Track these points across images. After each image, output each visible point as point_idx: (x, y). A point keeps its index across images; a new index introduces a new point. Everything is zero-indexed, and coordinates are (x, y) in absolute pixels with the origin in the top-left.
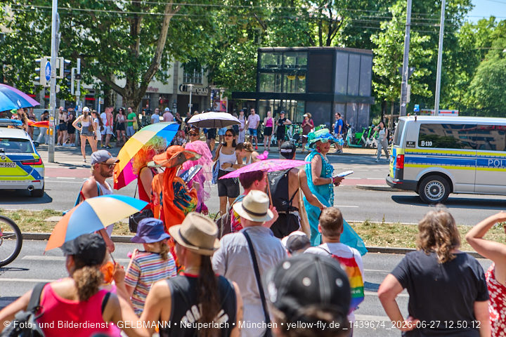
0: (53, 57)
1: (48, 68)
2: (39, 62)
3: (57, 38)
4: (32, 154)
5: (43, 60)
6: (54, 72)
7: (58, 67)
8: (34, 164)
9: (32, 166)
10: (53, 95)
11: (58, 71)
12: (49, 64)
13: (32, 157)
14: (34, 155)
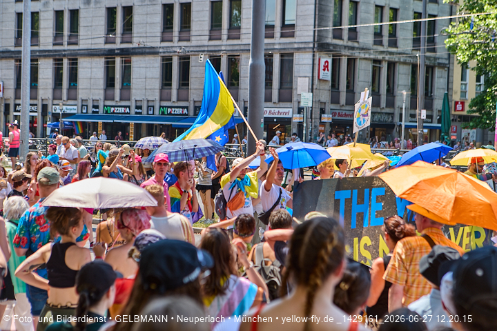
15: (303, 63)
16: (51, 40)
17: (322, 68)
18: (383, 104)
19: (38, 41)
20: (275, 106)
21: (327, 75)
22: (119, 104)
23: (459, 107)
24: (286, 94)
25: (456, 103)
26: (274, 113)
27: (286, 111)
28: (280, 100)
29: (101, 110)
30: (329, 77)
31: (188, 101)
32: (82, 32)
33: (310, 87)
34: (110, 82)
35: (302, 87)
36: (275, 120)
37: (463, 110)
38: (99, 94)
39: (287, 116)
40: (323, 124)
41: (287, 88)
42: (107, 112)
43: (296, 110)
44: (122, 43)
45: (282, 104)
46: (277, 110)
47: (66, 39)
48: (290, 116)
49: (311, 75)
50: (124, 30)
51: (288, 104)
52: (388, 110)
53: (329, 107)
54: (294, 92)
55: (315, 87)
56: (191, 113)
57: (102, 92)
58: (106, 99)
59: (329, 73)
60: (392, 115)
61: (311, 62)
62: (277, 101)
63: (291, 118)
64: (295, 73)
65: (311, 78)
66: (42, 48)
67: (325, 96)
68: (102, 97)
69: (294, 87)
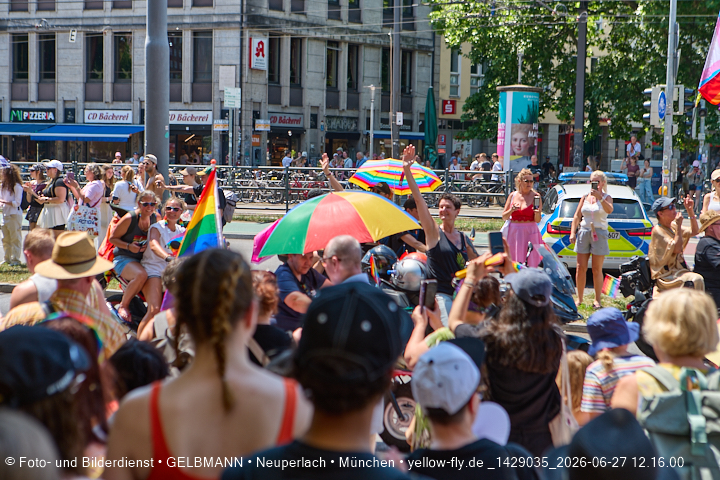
0: (669, 85)
1: (662, 101)
2: (650, 93)
3: (675, 57)
4: (641, 221)
5: (654, 90)
6: (670, 107)
7: (676, 99)
8: (644, 235)
9: (641, 238)
10: (668, 139)
11: (676, 104)
12: (663, 96)
13: (642, 225)
14: (644, 221)
15: (226, 44)
17: (254, 51)
18: (343, 104)
20: (187, 107)
21: (262, 62)
23: (449, 108)
24: (203, 91)
25: (445, 102)
26: (186, 119)
27: (202, 116)
28: (194, 99)
30: (265, 67)
31: (54, 100)
33: (238, 80)
35: (225, 80)
36: (187, 129)
37: (453, 112)
39: (204, 123)
40: (257, 133)
41: (204, 82)
43: (218, 114)
45: (197, 105)
46: (189, 114)
48: (209, 122)
49: (238, 62)
51: (206, 105)
52: (350, 113)
53: (266, 108)
54: (215, 88)
55: (244, 80)
56: (60, 119)
59: (265, 60)
60: (356, 119)
61: (238, 44)
62: (189, 100)
63: (210, 126)
64: (215, 60)
65: (239, 67)
67: (260, 93)
69: (214, 80)
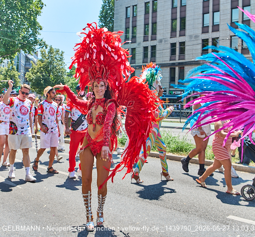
16: (141, 61)
19: (135, 61)
22: (177, 90)
29: (167, 93)
32: (157, 55)
34: (172, 79)
38: (166, 85)
42: (171, 94)
44: (179, 60)
47: (149, 60)
50: (180, 54)
57: (168, 84)
58: (170, 87)
66: (137, 65)
68: (168, 87)
